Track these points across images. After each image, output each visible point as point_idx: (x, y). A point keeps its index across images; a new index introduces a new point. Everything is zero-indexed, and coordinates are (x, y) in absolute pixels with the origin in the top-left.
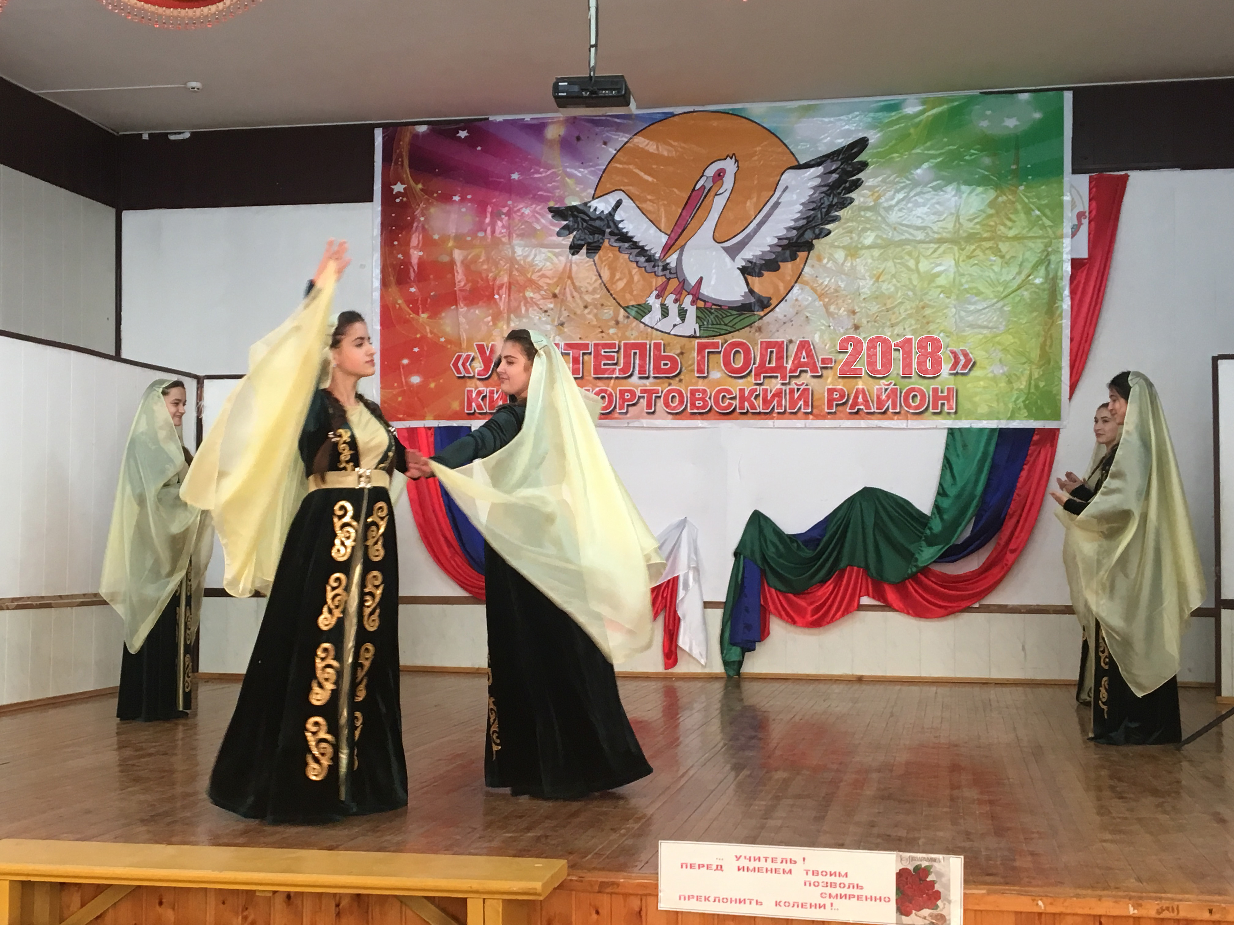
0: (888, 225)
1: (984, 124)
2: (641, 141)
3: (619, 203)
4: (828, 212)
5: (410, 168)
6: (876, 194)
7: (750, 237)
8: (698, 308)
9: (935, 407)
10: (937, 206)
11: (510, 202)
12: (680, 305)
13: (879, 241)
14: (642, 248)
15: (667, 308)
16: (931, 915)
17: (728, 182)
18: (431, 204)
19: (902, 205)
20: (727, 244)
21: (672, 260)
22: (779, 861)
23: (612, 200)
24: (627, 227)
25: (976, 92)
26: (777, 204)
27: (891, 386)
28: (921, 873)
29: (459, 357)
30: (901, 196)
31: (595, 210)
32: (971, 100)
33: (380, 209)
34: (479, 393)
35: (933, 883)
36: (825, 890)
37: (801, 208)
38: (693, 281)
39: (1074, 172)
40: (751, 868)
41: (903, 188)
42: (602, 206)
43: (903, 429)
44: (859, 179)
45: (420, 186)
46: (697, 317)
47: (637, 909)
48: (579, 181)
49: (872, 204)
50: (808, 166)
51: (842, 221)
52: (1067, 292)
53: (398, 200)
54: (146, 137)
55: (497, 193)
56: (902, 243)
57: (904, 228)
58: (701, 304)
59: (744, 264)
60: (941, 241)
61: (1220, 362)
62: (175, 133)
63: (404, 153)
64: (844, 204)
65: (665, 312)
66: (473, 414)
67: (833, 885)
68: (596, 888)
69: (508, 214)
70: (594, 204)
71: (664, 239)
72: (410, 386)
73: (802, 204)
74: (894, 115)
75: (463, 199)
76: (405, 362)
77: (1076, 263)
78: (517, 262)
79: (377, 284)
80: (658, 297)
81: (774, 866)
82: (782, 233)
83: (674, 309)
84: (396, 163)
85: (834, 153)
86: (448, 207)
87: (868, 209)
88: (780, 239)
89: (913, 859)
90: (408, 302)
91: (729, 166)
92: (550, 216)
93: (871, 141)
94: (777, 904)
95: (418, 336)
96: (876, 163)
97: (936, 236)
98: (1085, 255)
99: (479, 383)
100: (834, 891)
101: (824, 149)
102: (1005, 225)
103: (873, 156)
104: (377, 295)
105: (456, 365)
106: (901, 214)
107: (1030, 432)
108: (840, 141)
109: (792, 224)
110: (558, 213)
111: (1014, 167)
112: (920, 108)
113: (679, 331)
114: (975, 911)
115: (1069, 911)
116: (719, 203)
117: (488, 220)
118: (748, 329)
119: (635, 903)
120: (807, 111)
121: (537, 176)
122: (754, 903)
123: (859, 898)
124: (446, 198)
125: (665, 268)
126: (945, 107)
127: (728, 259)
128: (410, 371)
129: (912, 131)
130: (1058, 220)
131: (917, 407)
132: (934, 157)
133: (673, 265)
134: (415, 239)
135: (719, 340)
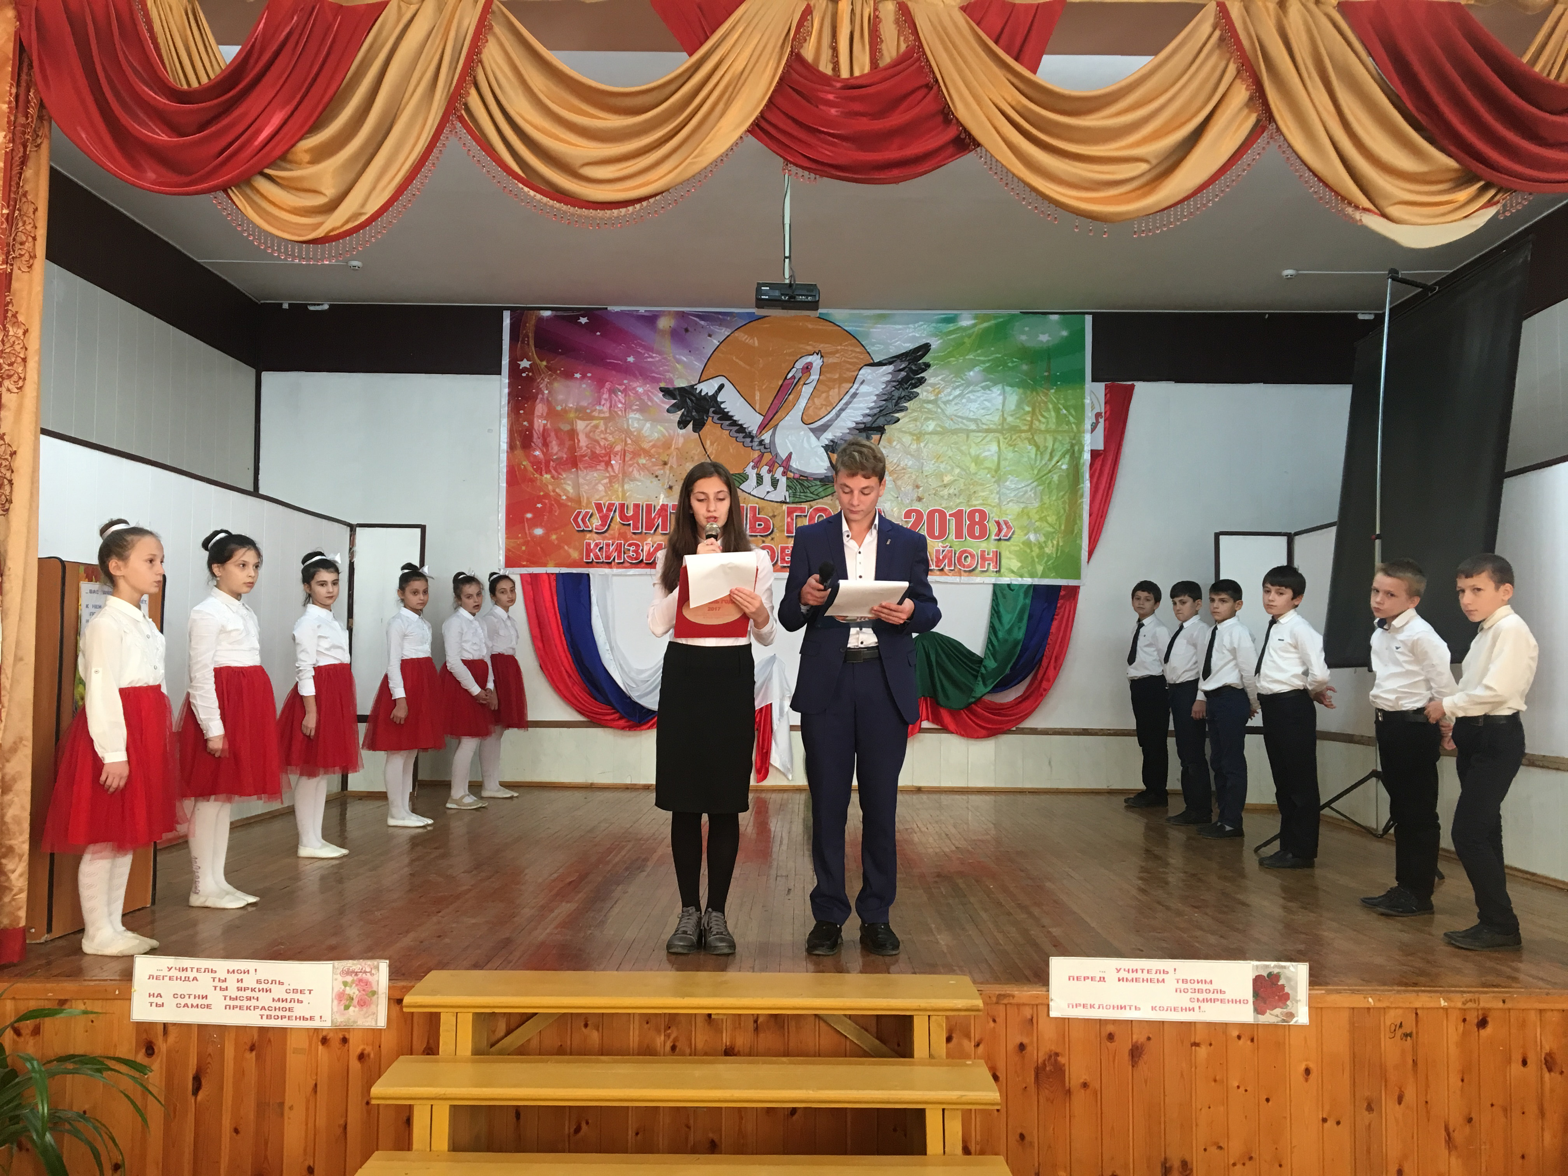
0: (947, 416)
1: (1023, 338)
2: (741, 336)
3: (721, 387)
4: (897, 404)
5: (535, 347)
6: (937, 391)
7: (832, 421)
8: (788, 478)
9: (983, 566)
10: (986, 403)
11: (625, 382)
12: (773, 476)
13: (939, 429)
14: (741, 425)
15: (762, 477)
16: (1281, 1013)
17: (814, 376)
18: (555, 379)
19: (956, 401)
20: (812, 426)
21: (766, 437)
22: (1154, 972)
23: (714, 385)
24: (727, 407)
25: (1017, 312)
26: (855, 395)
27: (948, 548)
28: (1273, 978)
29: (579, 513)
30: (957, 392)
31: (701, 391)
32: (1013, 317)
33: (507, 381)
34: (597, 545)
35: (1283, 986)
36: (1193, 995)
37: (875, 398)
38: (783, 455)
39: (1094, 380)
40: (1130, 978)
41: (958, 387)
42: (707, 388)
43: (957, 583)
44: (923, 378)
45: (544, 363)
46: (788, 486)
47: (1029, 1017)
48: (686, 365)
49: (933, 398)
50: (880, 364)
51: (909, 411)
52: (1087, 476)
53: (524, 375)
54: (286, 306)
55: (614, 373)
56: (955, 432)
57: (960, 420)
58: (791, 475)
59: (827, 443)
60: (988, 431)
61: (1221, 537)
62: (315, 305)
63: (530, 335)
64: (911, 397)
65: (760, 480)
66: (591, 562)
67: (1200, 991)
68: (994, 999)
69: (624, 391)
70: (699, 387)
71: (759, 419)
72: (534, 537)
73: (877, 395)
74: (951, 327)
75: (584, 376)
76: (529, 516)
77: (1094, 454)
78: (632, 433)
79: (504, 446)
80: (753, 468)
81: (1149, 976)
82: (859, 419)
83: (767, 478)
84: (523, 342)
85: (902, 354)
86: (570, 383)
87: (929, 402)
88: (857, 423)
89: (1267, 966)
90: (533, 464)
91: (816, 361)
92: (661, 394)
93: (933, 347)
94: (1153, 1008)
95: (542, 493)
96: (937, 364)
97: (985, 427)
98: (1101, 447)
99: (595, 536)
100: (1201, 996)
101: (894, 351)
102: (1040, 421)
103: (934, 358)
104: (504, 457)
105: (576, 519)
106: (956, 408)
107: (1059, 587)
108: (908, 345)
109: (868, 411)
110: (668, 392)
111: (1046, 374)
112: (973, 322)
113: (772, 496)
114: (1317, 1008)
115: (1393, 1006)
116: (807, 391)
117: (606, 396)
118: (830, 497)
119: (1027, 1012)
120: (882, 318)
121: (649, 360)
122: (1133, 1008)
123: (1222, 1001)
124: (568, 375)
125: (761, 443)
126: (993, 322)
127: (813, 438)
128: (534, 523)
129: (966, 340)
130: (1080, 420)
131: (969, 566)
132: (984, 362)
133: (767, 441)
134: (540, 408)
135: (805, 506)
